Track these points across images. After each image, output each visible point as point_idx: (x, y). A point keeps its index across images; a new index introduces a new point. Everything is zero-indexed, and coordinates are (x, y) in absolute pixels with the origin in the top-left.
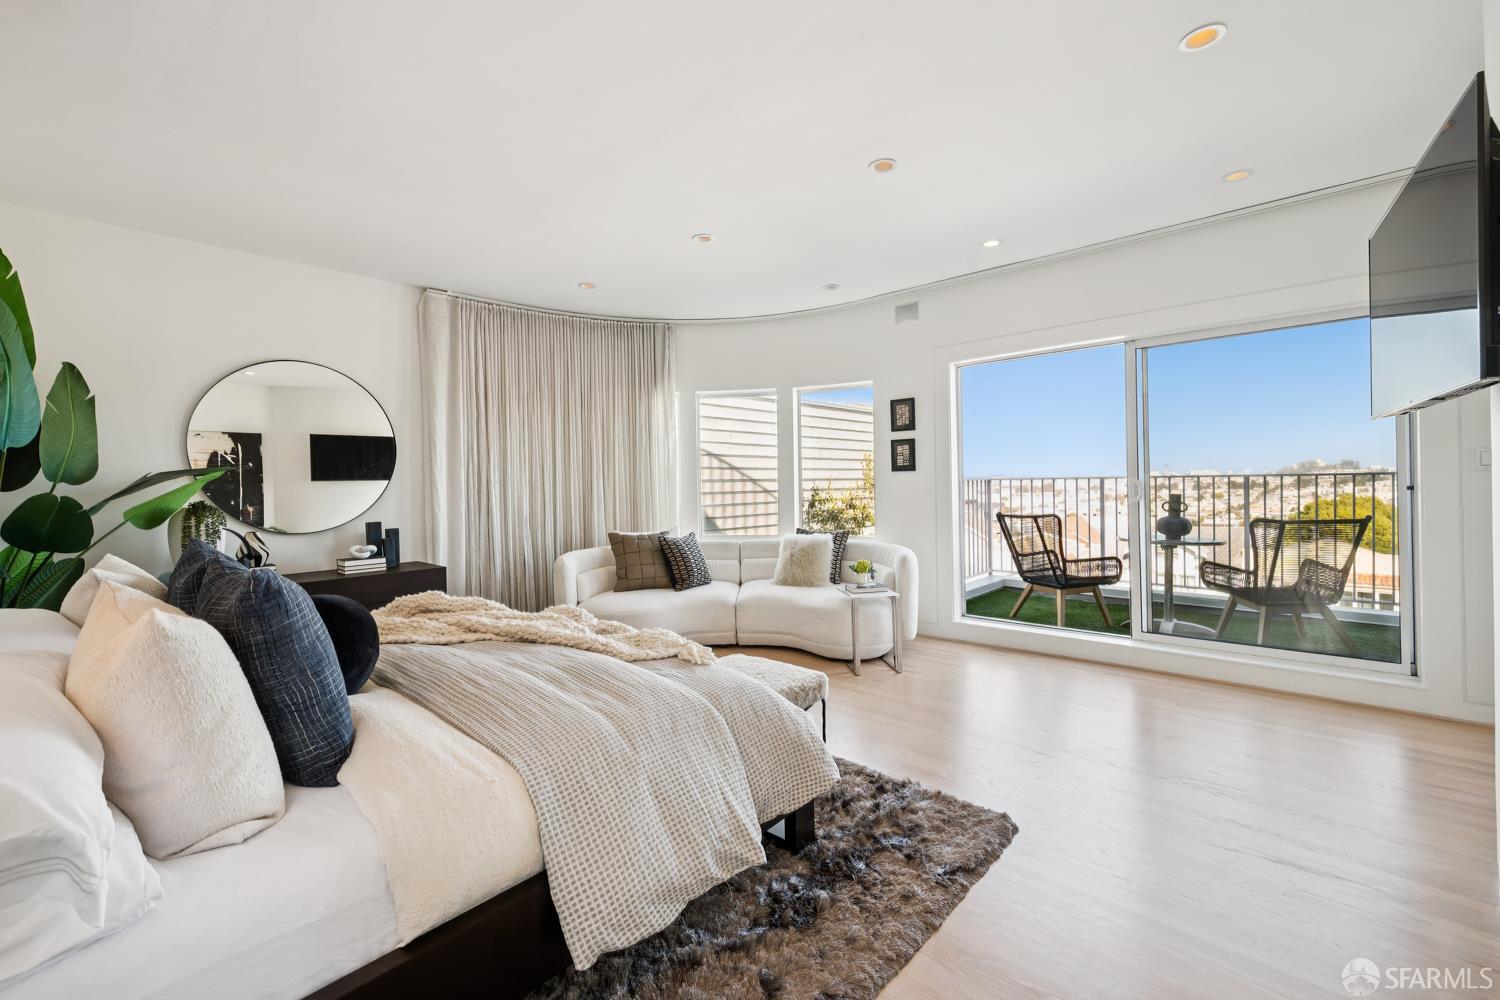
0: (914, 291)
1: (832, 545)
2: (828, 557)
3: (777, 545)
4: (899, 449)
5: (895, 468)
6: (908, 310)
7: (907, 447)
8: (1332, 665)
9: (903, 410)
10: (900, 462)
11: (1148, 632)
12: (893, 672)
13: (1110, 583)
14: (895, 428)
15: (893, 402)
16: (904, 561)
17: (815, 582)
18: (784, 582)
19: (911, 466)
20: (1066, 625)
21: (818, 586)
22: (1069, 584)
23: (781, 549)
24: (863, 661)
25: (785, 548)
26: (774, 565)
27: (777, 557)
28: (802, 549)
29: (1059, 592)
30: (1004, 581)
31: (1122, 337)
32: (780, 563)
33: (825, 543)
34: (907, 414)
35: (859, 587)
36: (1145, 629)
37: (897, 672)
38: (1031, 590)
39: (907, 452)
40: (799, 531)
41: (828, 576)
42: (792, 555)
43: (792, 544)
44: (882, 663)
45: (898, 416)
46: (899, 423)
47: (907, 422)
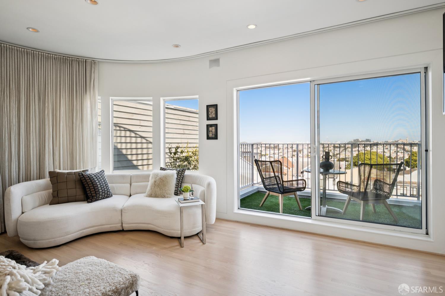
0: (217, 52)
1: (176, 176)
2: (174, 182)
3: (148, 176)
4: (210, 129)
5: (208, 138)
6: (215, 62)
7: (214, 128)
8: (394, 230)
9: (212, 110)
10: (210, 135)
11: (319, 216)
12: (201, 243)
13: (301, 191)
14: (208, 119)
15: (207, 106)
16: (209, 185)
17: (166, 196)
18: (151, 196)
19: (216, 137)
20: (283, 213)
21: (167, 197)
22: (285, 191)
23: (150, 178)
24: (185, 238)
25: (152, 177)
26: (147, 186)
27: (148, 182)
28: (160, 178)
29: (280, 195)
30: (258, 188)
31: (309, 79)
32: (150, 184)
33: (172, 175)
34: (214, 112)
35: (185, 200)
36: (317, 215)
37: (204, 244)
38: (269, 194)
39: (214, 130)
40: (162, 169)
41: (173, 192)
42: (155, 182)
43: (156, 175)
44: (196, 238)
45: (210, 113)
46: (210, 116)
47: (214, 116)
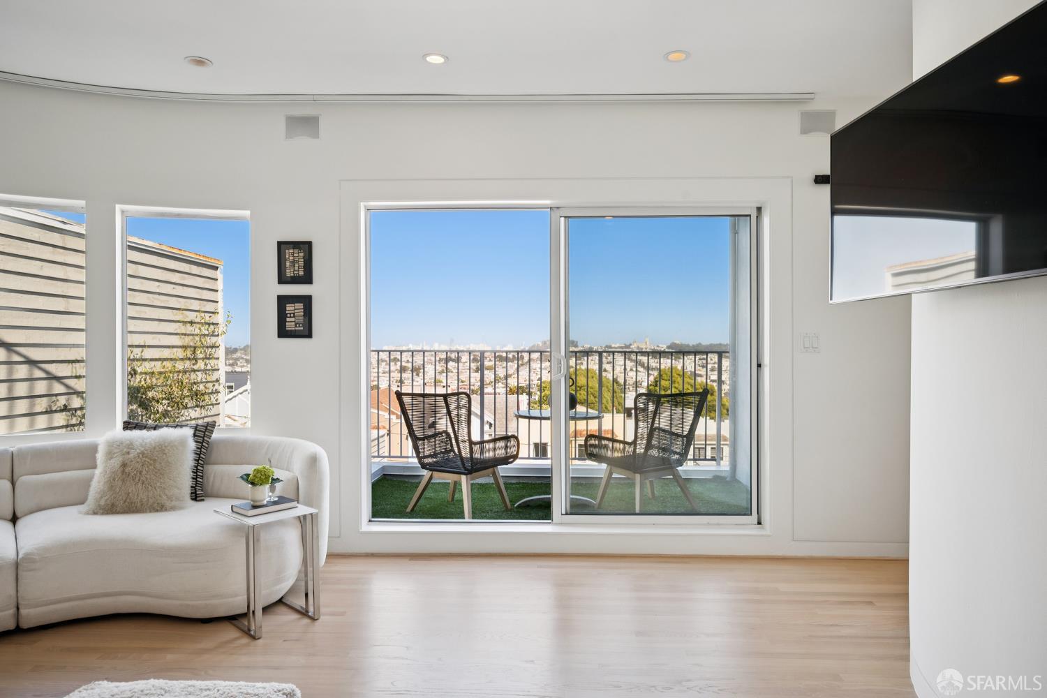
0: (315, 99)
1: (192, 445)
2: (188, 461)
3: (93, 449)
4: (290, 308)
5: (283, 333)
6: (304, 124)
7: (300, 306)
9: (295, 256)
10: (290, 325)
11: (566, 514)
12: (306, 621)
13: (507, 463)
14: (282, 280)
15: (280, 244)
16: (313, 461)
17: (168, 504)
18: (110, 509)
19: (306, 332)
20: (473, 518)
21: (173, 508)
22: (474, 467)
23: (100, 456)
24: (266, 609)
25: (110, 455)
26: (87, 483)
27: (95, 467)
28: (143, 453)
29: (464, 478)
30: (384, 468)
31: (547, 202)
32: (98, 477)
33: (183, 442)
34: (302, 263)
35: (255, 507)
36: (564, 512)
37: (313, 619)
38: (431, 478)
39: (300, 313)
40: (127, 426)
41: (187, 491)
42: (124, 465)
43: (115, 448)
44: (282, 609)
45: (288, 264)
46: (289, 273)
47: (301, 273)
